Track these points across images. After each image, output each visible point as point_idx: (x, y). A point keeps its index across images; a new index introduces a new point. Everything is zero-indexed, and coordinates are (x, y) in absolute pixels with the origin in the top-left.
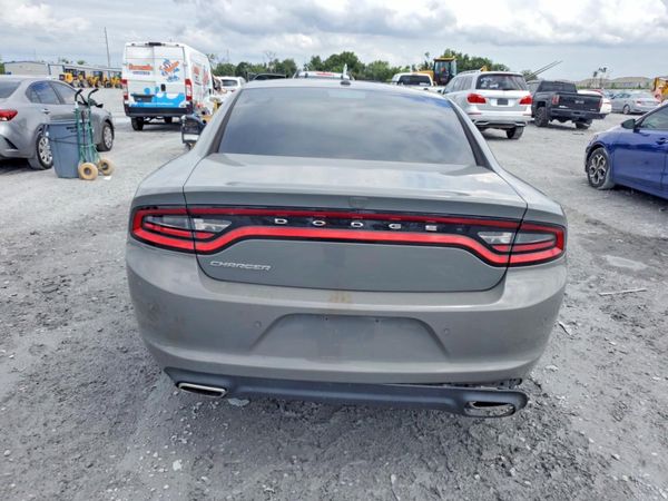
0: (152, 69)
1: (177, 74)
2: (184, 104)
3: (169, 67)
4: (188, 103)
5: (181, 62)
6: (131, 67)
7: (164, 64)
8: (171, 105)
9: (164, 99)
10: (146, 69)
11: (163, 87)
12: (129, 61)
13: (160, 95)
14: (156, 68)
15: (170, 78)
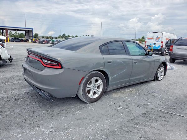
0: (153, 39)
1: (159, 40)
2: (160, 48)
3: (158, 38)
4: (161, 48)
5: (161, 37)
6: (148, 38)
7: (157, 37)
8: (156, 48)
9: (155, 47)
10: (151, 39)
11: (155, 44)
12: (148, 37)
13: (154, 45)
14: (154, 39)
15: (157, 41)
